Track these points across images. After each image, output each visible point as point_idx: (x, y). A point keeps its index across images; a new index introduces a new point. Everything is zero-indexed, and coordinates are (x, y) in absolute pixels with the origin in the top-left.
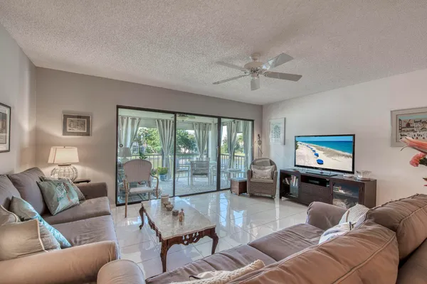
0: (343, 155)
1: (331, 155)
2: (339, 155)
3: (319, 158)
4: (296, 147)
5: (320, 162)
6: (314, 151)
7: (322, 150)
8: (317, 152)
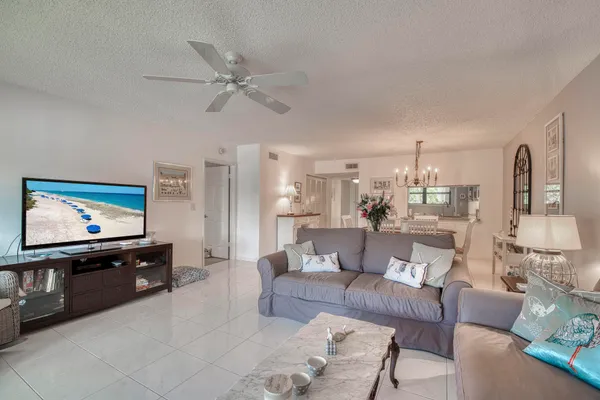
0: (133, 214)
1: (114, 214)
2: (126, 214)
3: (91, 223)
4: (26, 204)
5: (94, 230)
6: (81, 211)
7: (98, 208)
8: (88, 211)
